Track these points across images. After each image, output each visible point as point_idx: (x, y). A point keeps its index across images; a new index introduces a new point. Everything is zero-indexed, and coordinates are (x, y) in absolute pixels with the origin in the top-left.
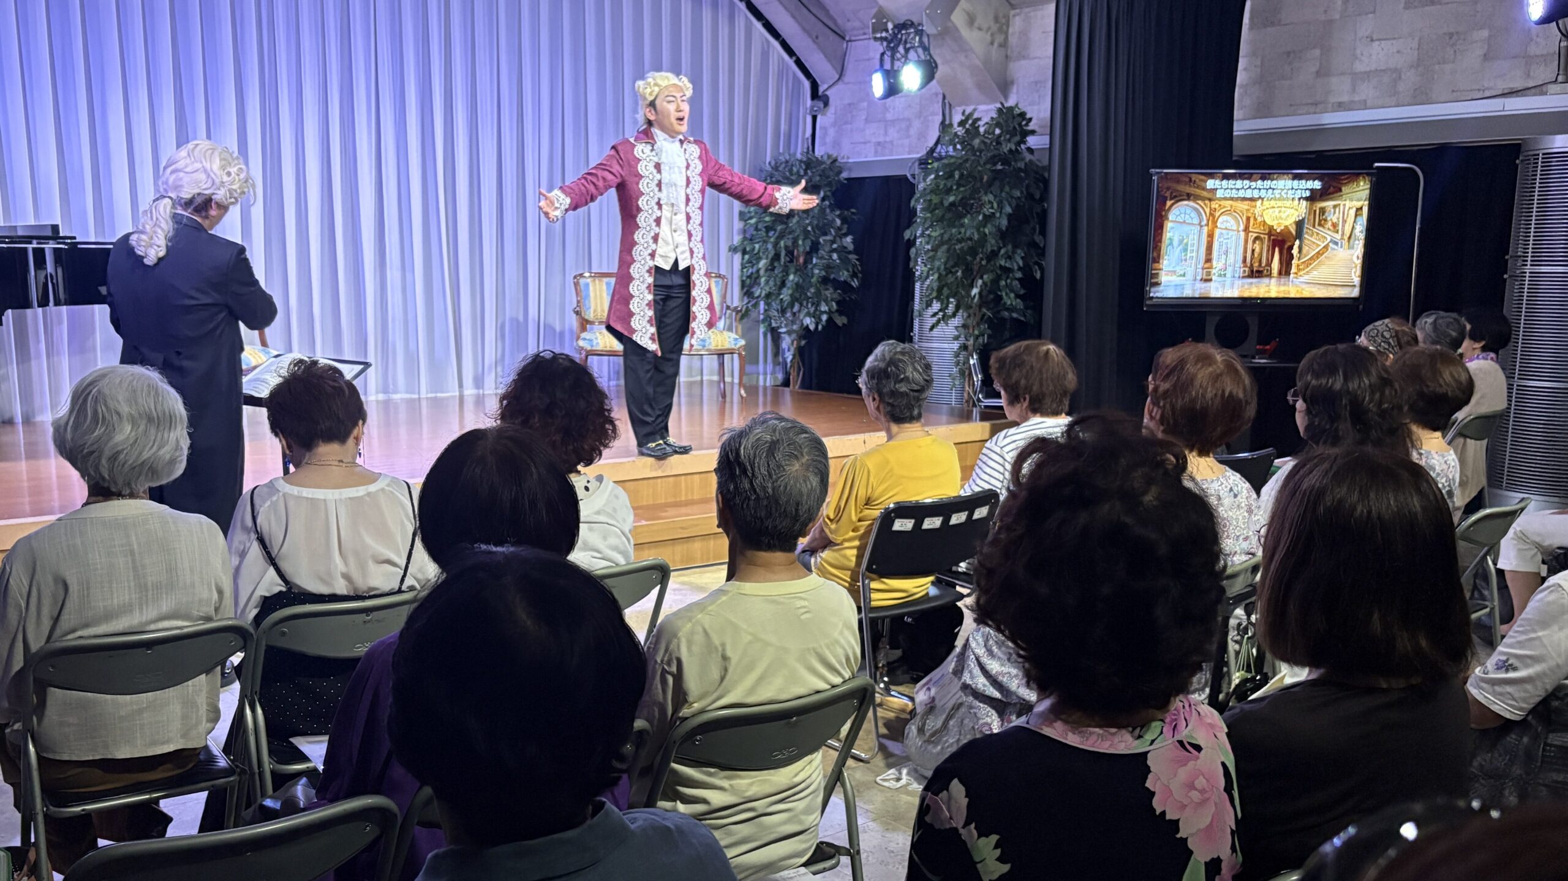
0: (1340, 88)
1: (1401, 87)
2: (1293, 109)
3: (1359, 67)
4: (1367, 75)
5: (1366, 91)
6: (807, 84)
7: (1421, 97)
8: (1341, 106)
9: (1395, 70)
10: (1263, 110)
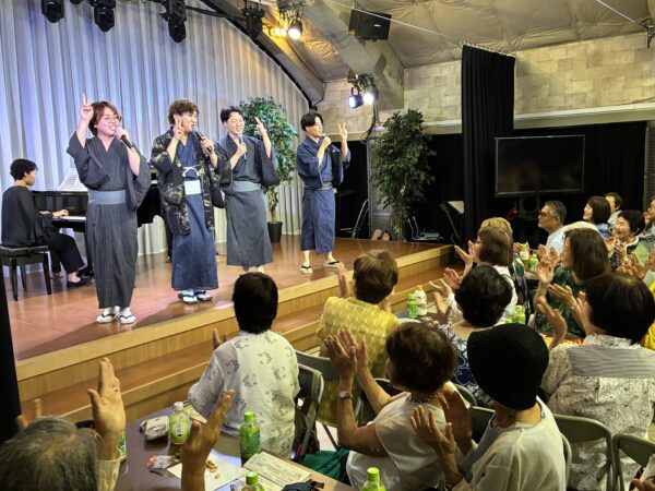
0: (559, 100)
1: (587, 100)
2: (539, 108)
3: (567, 92)
4: (571, 95)
5: (571, 102)
6: (307, 102)
7: (596, 104)
8: (561, 108)
9: (585, 94)
10: (525, 110)
